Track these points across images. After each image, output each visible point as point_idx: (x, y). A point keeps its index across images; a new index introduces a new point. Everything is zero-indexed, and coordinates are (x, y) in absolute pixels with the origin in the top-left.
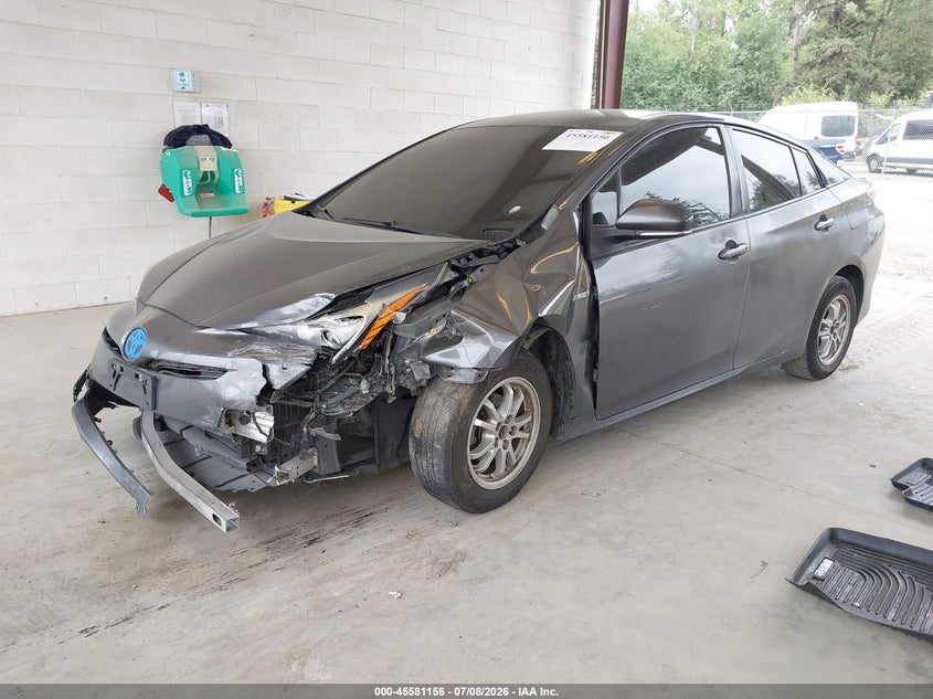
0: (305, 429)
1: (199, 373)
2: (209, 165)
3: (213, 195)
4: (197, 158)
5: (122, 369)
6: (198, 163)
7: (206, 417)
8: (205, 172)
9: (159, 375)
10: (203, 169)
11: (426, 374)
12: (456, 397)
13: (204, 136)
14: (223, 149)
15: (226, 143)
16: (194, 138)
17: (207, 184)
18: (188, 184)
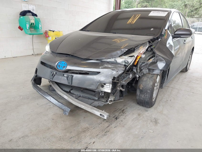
0: (118, 88)
1: (88, 74)
2: (33, 21)
3: (33, 29)
4: (30, 19)
5: (56, 73)
6: (30, 20)
7: (92, 86)
8: (32, 23)
9: (73, 75)
10: (31, 22)
11: (147, 72)
12: (153, 78)
13: (30, 13)
14: (36, 17)
15: (36, 15)
16: (28, 14)
17: (32, 26)
18: (28, 26)
